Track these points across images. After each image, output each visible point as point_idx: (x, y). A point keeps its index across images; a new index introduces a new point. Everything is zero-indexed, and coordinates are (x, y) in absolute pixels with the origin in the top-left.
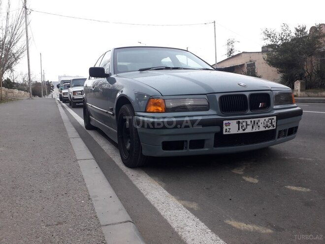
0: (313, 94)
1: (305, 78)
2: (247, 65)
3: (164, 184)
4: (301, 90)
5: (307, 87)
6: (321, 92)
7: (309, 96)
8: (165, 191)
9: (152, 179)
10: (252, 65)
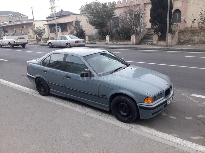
2: (75, 22)
6: (119, 42)
7: (114, 44)
10: (78, 22)
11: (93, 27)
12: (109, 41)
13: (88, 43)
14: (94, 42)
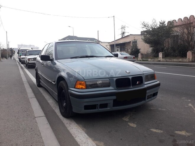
0: (169, 60)
1: (165, 50)
2: (133, 42)
3: (85, 129)
4: (163, 58)
5: (166, 56)
6: (173, 59)
7: (167, 61)
8: (86, 135)
9: (78, 126)
10: (135, 42)
11: (148, 45)
12: (161, 58)
13: (140, 60)
14: (146, 60)
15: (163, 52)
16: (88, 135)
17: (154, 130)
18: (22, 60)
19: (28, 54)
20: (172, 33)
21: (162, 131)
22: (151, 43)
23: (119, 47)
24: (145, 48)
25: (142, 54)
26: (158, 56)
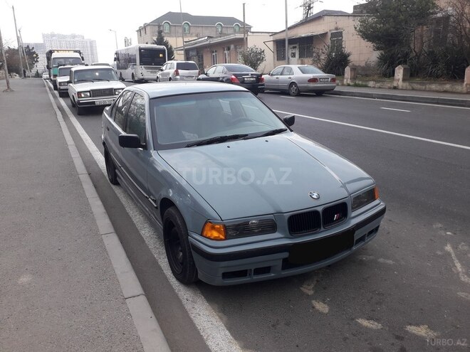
0: (418, 86)
1: (411, 59)
2: (332, 34)
4: (404, 80)
5: (411, 75)
6: (430, 84)
7: (413, 89)
8: (227, 332)
10: (338, 35)
11: (370, 44)
12: (401, 80)
13: (349, 85)
14: (364, 83)
15: (406, 66)
16: (232, 334)
17: (365, 323)
18: (62, 88)
19: (76, 80)
20: (432, 14)
21: (380, 326)
22: (379, 40)
23: (297, 45)
24: (361, 51)
25: (354, 69)
26: (392, 74)
